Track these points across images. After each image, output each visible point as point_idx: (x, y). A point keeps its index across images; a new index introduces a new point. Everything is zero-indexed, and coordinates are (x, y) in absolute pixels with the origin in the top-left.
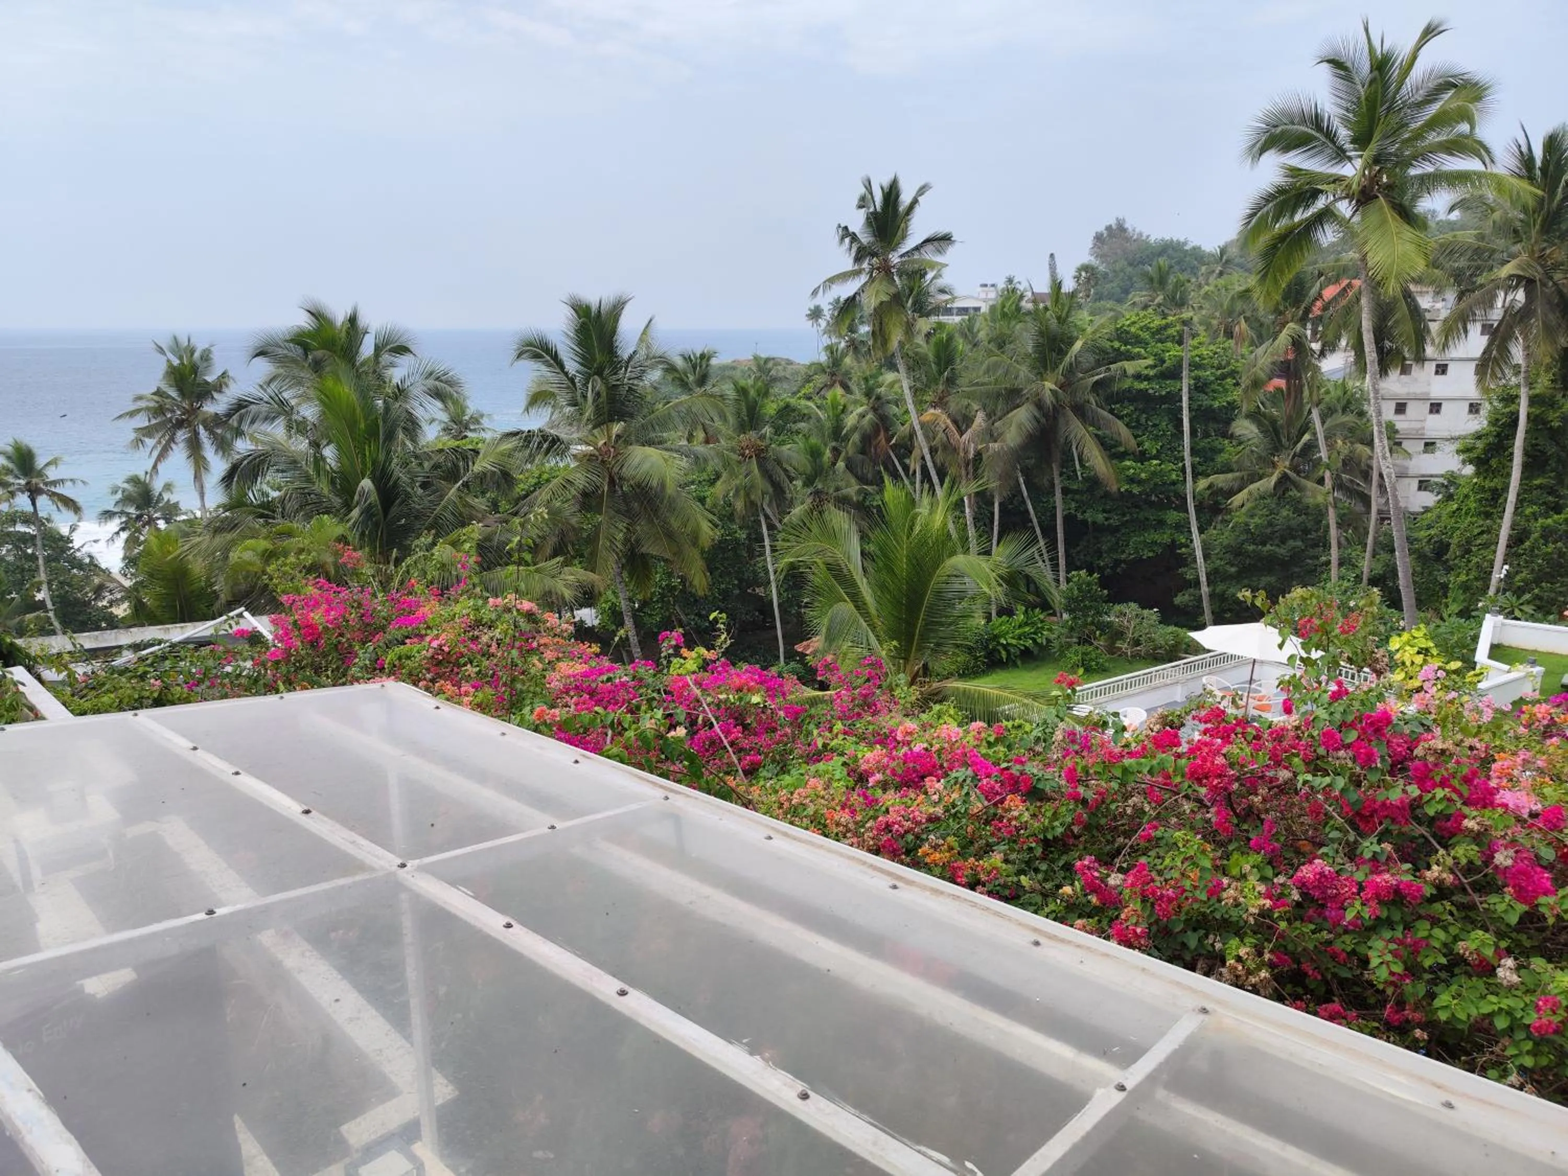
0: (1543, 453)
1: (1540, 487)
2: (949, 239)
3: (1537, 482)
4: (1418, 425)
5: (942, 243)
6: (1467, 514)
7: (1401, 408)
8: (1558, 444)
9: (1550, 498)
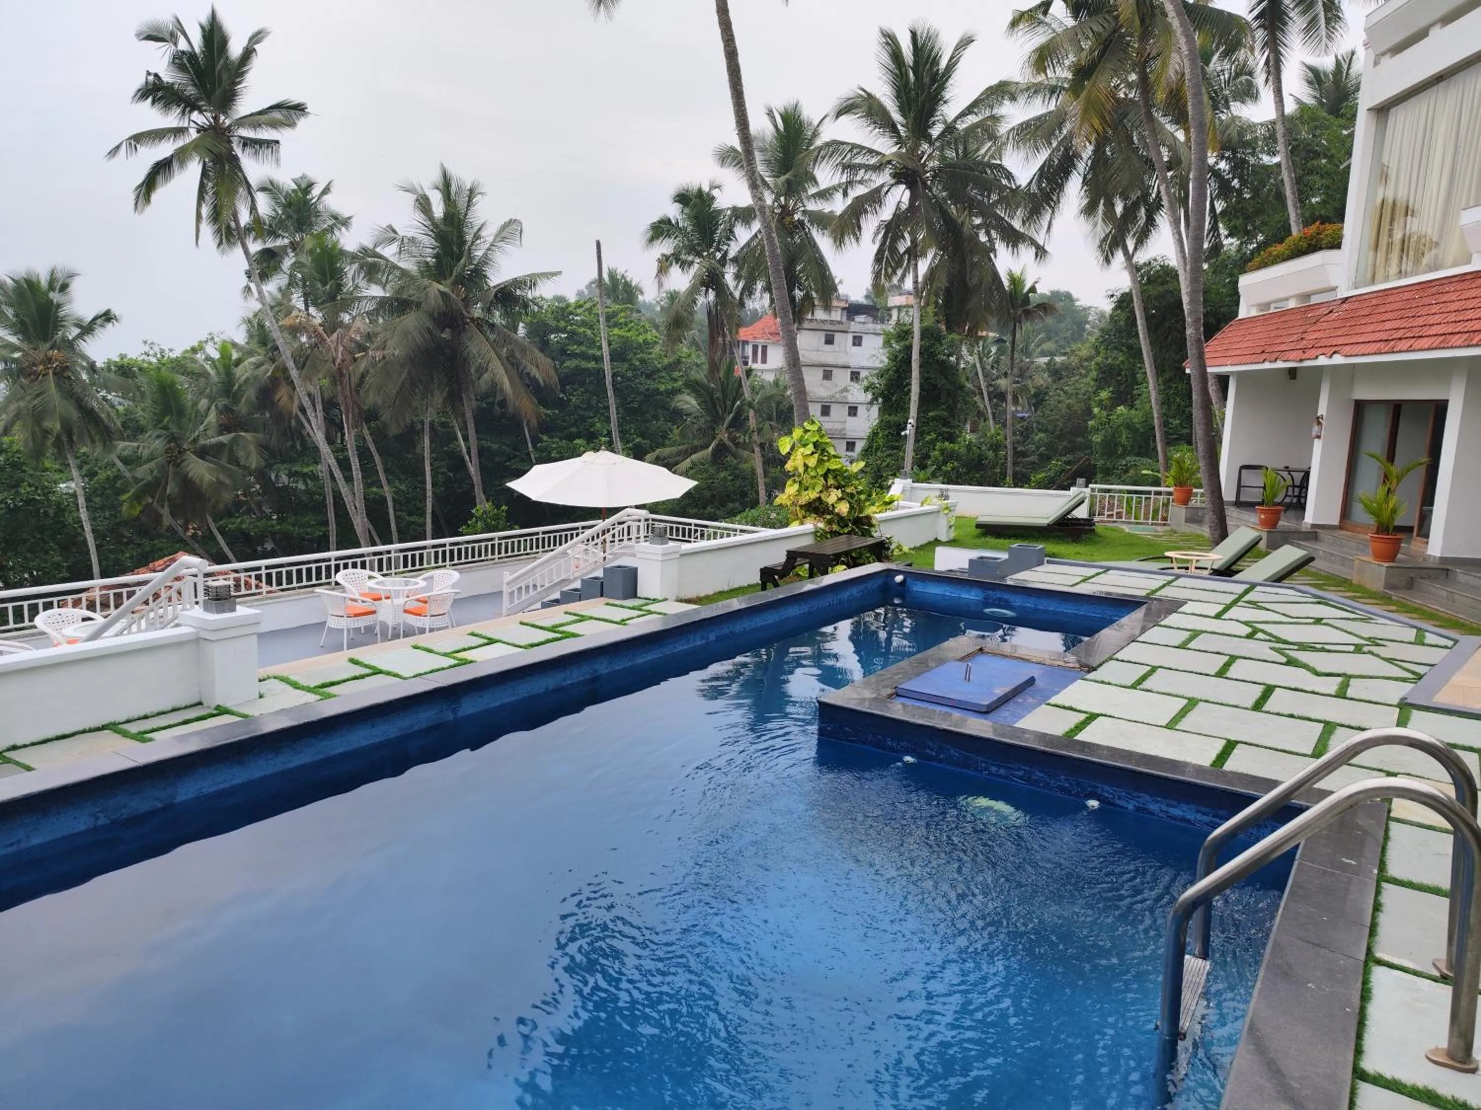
0: (935, 386)
1: (934, 419)
2: (303, 110)
3: (931, 414)
4: (839, 426)
5: (292, 112)
6: (877, 450)
7: (826, 411)
8: (946, 378)
9: (945, 429)
